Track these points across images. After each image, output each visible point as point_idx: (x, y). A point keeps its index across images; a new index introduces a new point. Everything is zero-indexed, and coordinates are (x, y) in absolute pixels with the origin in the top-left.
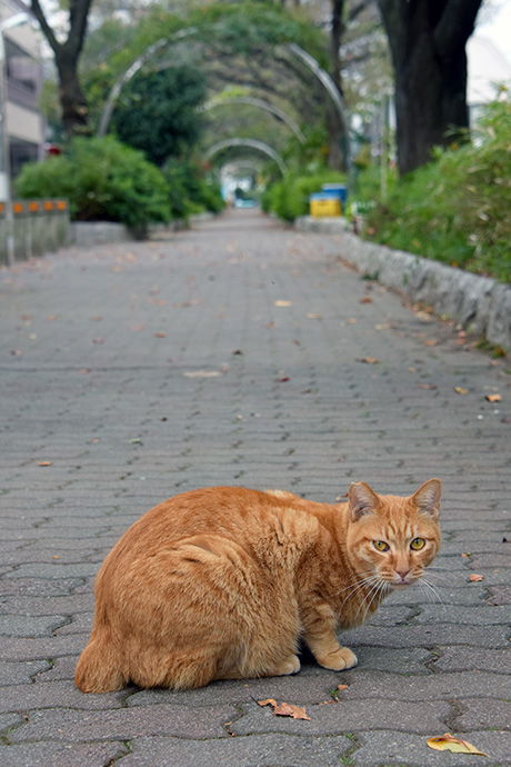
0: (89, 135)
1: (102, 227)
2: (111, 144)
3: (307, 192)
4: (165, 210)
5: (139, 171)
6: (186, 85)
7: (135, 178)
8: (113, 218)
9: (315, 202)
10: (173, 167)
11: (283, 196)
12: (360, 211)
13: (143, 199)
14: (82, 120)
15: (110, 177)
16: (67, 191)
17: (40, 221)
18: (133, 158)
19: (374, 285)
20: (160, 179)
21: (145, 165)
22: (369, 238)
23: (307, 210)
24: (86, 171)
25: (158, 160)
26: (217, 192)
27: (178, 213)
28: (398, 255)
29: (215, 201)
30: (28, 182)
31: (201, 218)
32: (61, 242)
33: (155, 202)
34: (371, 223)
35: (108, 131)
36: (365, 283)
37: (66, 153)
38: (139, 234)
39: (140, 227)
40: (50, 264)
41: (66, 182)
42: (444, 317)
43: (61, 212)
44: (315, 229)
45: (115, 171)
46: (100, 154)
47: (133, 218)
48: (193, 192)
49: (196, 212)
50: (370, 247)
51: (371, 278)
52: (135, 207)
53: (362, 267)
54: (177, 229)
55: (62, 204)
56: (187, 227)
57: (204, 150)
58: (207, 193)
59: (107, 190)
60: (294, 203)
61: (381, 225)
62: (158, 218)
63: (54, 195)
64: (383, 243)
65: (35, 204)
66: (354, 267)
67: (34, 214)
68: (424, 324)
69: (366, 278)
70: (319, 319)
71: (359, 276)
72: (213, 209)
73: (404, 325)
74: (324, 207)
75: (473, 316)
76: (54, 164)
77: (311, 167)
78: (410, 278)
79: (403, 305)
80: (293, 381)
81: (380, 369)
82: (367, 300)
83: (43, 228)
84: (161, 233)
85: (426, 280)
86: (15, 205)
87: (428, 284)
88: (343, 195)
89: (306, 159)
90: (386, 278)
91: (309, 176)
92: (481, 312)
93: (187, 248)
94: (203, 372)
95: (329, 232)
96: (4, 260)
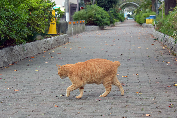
0: (91, 4)
1: (93, 26)
2: (95, 6)
3: (145, 17)
4: (108, 22)
5: (102, 13)
7: (101, 14)
8: (96, 25)
9: (147, 19)
10: (111, 11)
11: (139, 18)
12: (156, 23)
13: (103, 20)
15: (95, 15)
16: (85, 18)
17: (79, 25)
18: (101, 9)
19: (156, 41)
20: (108, 15)
21: (104, 11)
22: (157, 30)
23: (145, 22)
24: (89, 13)
25: (107, 9)
26: (123, 16)
27: (112, 22)
28: (162, 34)
29: (122, 18)
30: (76, 16)
31: (118, 23)
32: (83, 30)
33: (106, 20)
34: (158, 26)
35: (95, 3)
36: (155, 41)
37: (85, 9)
38: (102, 28)
39: (102, 26)
40: (81, 36)
41: (85, 16)
42: (168, 48)
43: (83, 23)
44: (147, 26)
45: (96, 13)
46: (93, 9)
47: (100, 24)
48: (116, 16)
49: (117, 22)
50: (157, 32)
51: (156, 39)
52: (101, 21)
53: (155, 37)
54: (111, 27)
55: (84, 21)
56: (114, 26)
57: (119, 5)
58: (120, 16)
59: (94, 18)
60: (142, 20)
61: (160, 27)
62: (107, 24)
63: (82, 19)
64: (160, 31)
65: (78, 22)
66: (153, 37)
67: (78, 24)
68: (163, 49)
69: (155, 39)
70: (141, 48)
71: (154, 39)
72: (121, 21)
73: (159, 50)
74: (150, 21)
75: (173, 48)
76: (82, 11)
77: (147, 10)
78: (163, 40)
79: (161, 46)
80: (131, 59)
81: (149, 57)
82: (153, 45)
83: (80, 27)
84: (107, 27)
85: (167, 40)
86: (74, 22)
87: (167, 41)
88: (155, 17)
89: (146, 8)
90: (160, 39)
91: (146, 12)
92: (174, 47)
93: (113, 31)
94: (114, 58)
95: (150, 27)
96: (71, 34)
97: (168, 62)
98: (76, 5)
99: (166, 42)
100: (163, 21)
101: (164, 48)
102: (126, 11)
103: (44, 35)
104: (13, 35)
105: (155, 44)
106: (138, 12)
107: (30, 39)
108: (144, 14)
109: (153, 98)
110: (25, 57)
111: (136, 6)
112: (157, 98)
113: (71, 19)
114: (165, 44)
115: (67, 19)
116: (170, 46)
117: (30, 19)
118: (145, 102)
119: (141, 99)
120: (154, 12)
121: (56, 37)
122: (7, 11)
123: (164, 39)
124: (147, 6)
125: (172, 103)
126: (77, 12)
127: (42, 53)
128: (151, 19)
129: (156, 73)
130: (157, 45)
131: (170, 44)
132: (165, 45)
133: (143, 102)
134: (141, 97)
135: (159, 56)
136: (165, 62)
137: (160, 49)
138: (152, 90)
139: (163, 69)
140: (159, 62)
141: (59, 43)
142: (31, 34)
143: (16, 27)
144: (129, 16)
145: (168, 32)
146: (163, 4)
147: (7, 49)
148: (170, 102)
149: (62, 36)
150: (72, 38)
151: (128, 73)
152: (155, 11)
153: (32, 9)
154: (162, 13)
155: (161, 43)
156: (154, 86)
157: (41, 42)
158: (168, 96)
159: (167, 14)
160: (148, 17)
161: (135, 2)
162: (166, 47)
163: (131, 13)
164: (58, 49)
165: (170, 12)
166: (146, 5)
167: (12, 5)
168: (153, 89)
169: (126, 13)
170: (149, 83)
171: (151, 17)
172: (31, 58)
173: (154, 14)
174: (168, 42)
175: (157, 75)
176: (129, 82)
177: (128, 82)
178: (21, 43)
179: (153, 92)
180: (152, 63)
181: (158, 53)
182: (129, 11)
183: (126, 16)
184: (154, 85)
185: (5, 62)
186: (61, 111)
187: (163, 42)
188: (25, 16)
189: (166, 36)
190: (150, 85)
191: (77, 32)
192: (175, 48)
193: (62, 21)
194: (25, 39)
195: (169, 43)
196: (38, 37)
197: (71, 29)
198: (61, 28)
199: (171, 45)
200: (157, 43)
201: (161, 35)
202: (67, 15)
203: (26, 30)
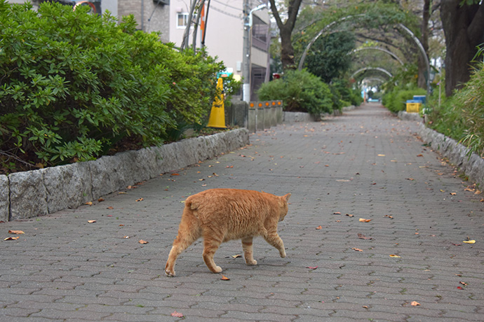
0: (295, 69)
1: (297, 114)
2: (304, 73)
3: (405, 99)
4: (330, 106)
5: (318, 87)
6: (344, 41)
7: (316, 90)
8: (304, 110)
9: (408, 103)
10: (335, 83)
11: (392, 100)
12: (426, 112)
13: (320, 100)
14: (291, 61)
15: (304, 90)
16: (282, 96)
17: (270, 111)
18: (316, 80)
19: (427, 148)
20: (329, 91)
21: (321, 84)
22: (429, 126)
23: (404, 109)
24: (292, 87)
25: (327, 80)
26: (359, 94)
27: (336, 106)
28: (440, 135)
29: (357, 99)
30: (264, 92)
31: (349, 109)
32: (279, 121)
33: (325, 102)
34: (430, 118)
35: (303, 67)
36: (424, 147)
37: (283, 78)
38: (316, 118)
39: (317, 114)
40: (273, 132)
41: (282, 92)
42: (452, 164)
43: (279, 106)
44: (407, 118)
45: (306, 87)
46: (299, 78)
47: (313, 110)
48: (345, 94)
49: (346, 106)
50: (429, 130)
51: (428, 145)
52: (315, 104)
53: (425, 140)
54: (335, 115)
55: (280, 102)
56: (341, 114)
57: (352, 72)
58: (353, 95)
59: (302, 96)
60: (398, 104)
61: (434, 119)
62: (326, 110)
63: (275, 99)
64: (434, 129)
65: (268, 103)
66: (421, 140)
67: (267, 108)
68: (441, 166)
69: (425, 145)
70: (396, 162)
71: (422, 143)
72: (355, 104)
73: (432, 167)
74: (413, 107)
75: (461, 164)
76: (276, 82)
77: (408, 85)
78: (441, 147)
79: (437, 158)
80: (378, 185)
81: (414, 182)
82: (421, 156)
83: (271, 114)
84: (327, 117)
85: (449, 148)
86: (259, 103)
87: (449, 150)
88: (423, 101)
89: (406, 80)
90: (434, 145)
91: (407, 89)
92: (464, 163)
93: (339, 125)
94: (343, 180)
95: (414, 119)
96: (253, 129)
97: (453, 194)
98: (265, 68)
99: (448, 152)
100: (442, 108)
101: (444, 163)
102: (365, 84)
103: (200, 129)
104: (139, 128)
105: (424, 154)
106: (390, 87)
107: (172, 135)
108: (402, 93)
109: (424, 267)
110: (160, 172)
111: (385, 76)
112: (433, 267)
113: (253, 97)
114: (446, 155)
115: (246, 97)
116: (456, 160)
117: (172, 96)
118: (408, 275)
119: (401, 269)
120: (421, 90)
121: (223, 134)
122: (128, 78)
123: (443, 146)
124: (408, 77)
125: (463, 280)
126: (266, 84)
127: (195, 166)
128: (417, 104)
129: (430, 215)
130: (429, 157)
131: (456, 156)
132: (446, 157)
133: (404, 276)
134: (399, 265)
135: (434, 179)
136: (446, 193)
137: (436, 166)
138: (423, 252)
139: (443, 208)
140: (433, 193)
141: (228, 145)
142: (175, 125)
143: (145, 111)
144: (370, 94)
145: (452, 132)
146: (441, 74)
147: (125, 155)
148: (459, 278)
149: (236, 130)
150: (256, 137)
151: (373, 214)
152: (425, 87)
153: (178, 75)
154: (440, 92)
155: (438, 153)
156: (425, 243)
157: (193, 144)
158: (456, 265)
159: (449, 94)
160: (411, 98)
161: (383, 68)
162: (447, 162)
163: (374, 90)
164: (227, 157)
165: (456, 91)
166: (407, 73)
167: (138, 67)
168: (425, 250)
169: (365, 90)
170: (415, 236)
171: (416, 99)
172: (172, 174)
173: (421, 93)
174: (451, 151)
175: (431, 219)
176: (375, 231)
177: (372, 231)
178: (152, 144)
179: (425, 255)
180: (419, 194)
181: (431, 174)
182: (371, 85)
183: (364, 95)
184: (426, 240)
185: (119, 182)
186: (235, 289)
187: (440, 151)
188: (163, 90)
189: (448, 139)
190: (418, 240)
191: (266, 125)
192: (466, 165)
193: (235, 100)
194: (162, 136)
195: (454, 154)
196: (188, 132)
197: (253, 117)
198: (235, 115)
199: (458, 158)
200: (428, 153)
201: (437, 137)
202: (246, 88)
203: (165, 117)
